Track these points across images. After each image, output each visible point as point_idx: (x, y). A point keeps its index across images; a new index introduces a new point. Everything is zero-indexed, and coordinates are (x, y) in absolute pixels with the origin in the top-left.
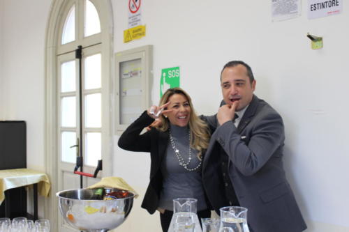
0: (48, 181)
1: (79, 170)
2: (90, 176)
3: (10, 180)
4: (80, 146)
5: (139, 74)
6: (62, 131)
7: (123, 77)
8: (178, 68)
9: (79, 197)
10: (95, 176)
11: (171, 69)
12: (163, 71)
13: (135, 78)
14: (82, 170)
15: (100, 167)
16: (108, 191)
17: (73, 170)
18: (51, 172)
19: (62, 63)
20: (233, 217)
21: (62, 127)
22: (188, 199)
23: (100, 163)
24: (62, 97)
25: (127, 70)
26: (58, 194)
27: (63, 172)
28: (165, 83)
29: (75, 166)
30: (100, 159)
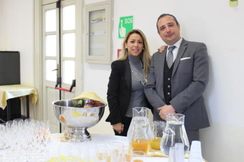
0: (36, 94)
1: (59, 86)
2: (67, 91)
3: (10, 92)
4: (59, 69)
5: (103, 20)
6: (46, 59)
7: (92, 22)
8: (132, 17)
9: (67, 105)
10: (70, 91)
11: (127, 17)
12: (121, 18)
13: (100, 23)
14: (60, 87)
15: (74, 85)
16: (87, 102)
17: (55, 86)
18: (39, 88)
19: (46, 11)
20: (175, 120)
21: (46, 57)
22: (143, 108)
23: (74, 82)
24: (46, 35)
25: (94, 17)
26: (53, 103)
27: (47, 87)
28: (122, 28)
29: (56, 83)
30: (74, 79)
